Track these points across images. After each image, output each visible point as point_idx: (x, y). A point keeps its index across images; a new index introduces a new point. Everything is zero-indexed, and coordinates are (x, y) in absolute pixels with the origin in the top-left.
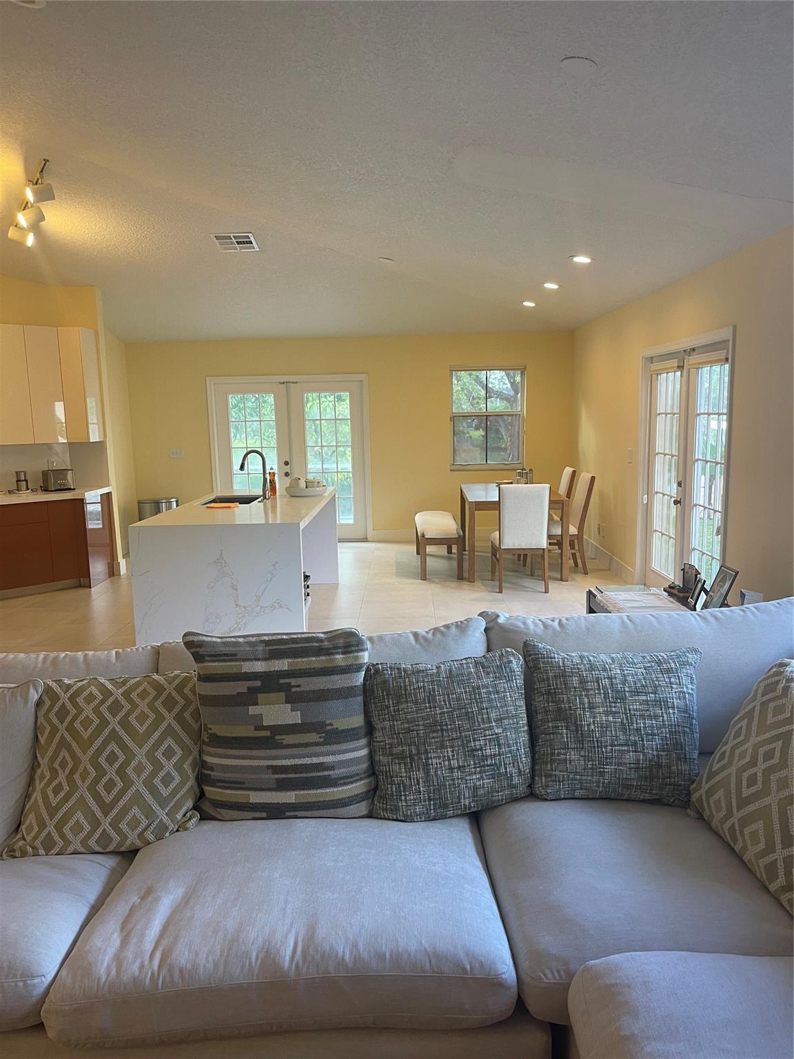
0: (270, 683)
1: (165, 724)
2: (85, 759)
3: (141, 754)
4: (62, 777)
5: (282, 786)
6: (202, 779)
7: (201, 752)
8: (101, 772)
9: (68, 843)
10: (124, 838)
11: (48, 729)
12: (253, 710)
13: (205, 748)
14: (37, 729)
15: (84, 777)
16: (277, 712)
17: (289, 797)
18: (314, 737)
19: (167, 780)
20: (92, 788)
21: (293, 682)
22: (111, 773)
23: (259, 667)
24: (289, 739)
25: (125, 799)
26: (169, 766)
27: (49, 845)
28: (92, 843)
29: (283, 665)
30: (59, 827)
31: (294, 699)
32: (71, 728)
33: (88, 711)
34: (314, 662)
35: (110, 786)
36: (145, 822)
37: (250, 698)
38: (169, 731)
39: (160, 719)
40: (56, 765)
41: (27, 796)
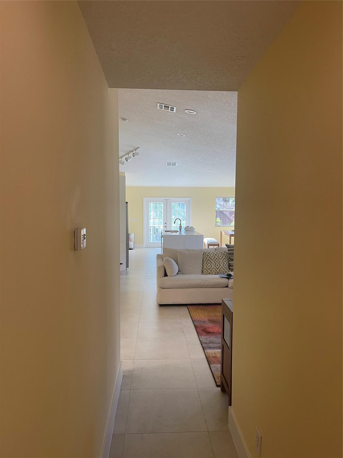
1: (224, 257)
2: (213, 262)
3: (221, 261)
4: (209, 265)
7: (229, 262)
8: (216, 264)
9: (213, 273)
11: (205, 258)
13: (229, 261)
14: (203, 258)
19: (225, 265)
20: (215, 266)
22: (217, 264)
25: (220, 267)
26: (225, 263)
27: (210, 273)
32: (209, 258)
33: (212, 255)
35: (217, 265)
36: (224, 271)
38: (224, 258)
39: (223, 257)
40: (207, 263)
41: (203, 268)
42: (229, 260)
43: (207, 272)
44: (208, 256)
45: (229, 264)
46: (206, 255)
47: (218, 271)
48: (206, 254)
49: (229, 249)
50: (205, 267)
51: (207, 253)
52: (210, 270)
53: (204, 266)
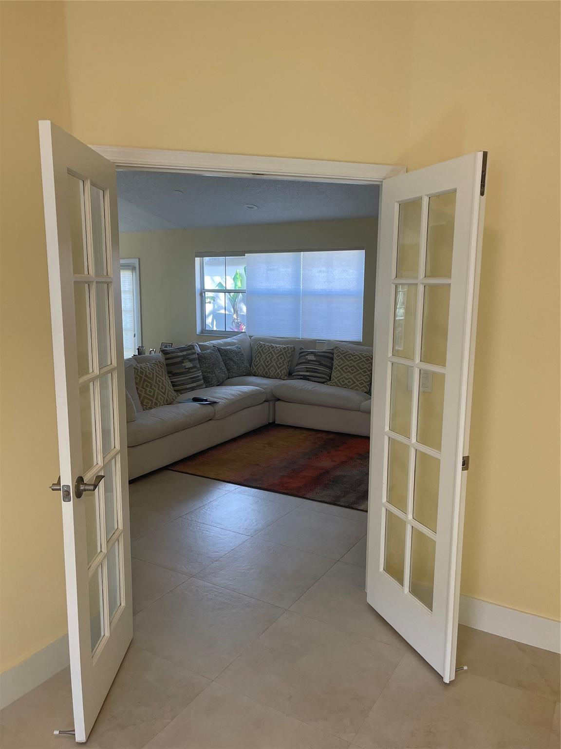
0: (185, 358)
2: (154, 383)
4: (148, 389)
5: (193, 382)
6: (173, 386)
9: (160, 403)
10: (170, 399)
12: (183, 365)
15: (155, 386)
16: (188, 365)
17: (194, 385)
18: (195, 370)
20: (159, 389)
21: (189, 357)
22: (160, 384)
23: (181, 354)
24: (192, 371)
27: (156, 404)
28: (165, 402)
29: (185, 353)
30: (157, 399)
31: (191, 361)
32: (146, 376)
34: (189, 352)
37: (182, 362)
41: (140, 397)
42: (170, 375)
43: (152, 403)
44: (142, 373)
45: (172, 382)
46: (138, 372)
47: (166, 396)
48: (138, 370)
49: (169, 356)
50: (143, 394)
51: (139, 368)
52: (155, 397)
53: (141, 393)
